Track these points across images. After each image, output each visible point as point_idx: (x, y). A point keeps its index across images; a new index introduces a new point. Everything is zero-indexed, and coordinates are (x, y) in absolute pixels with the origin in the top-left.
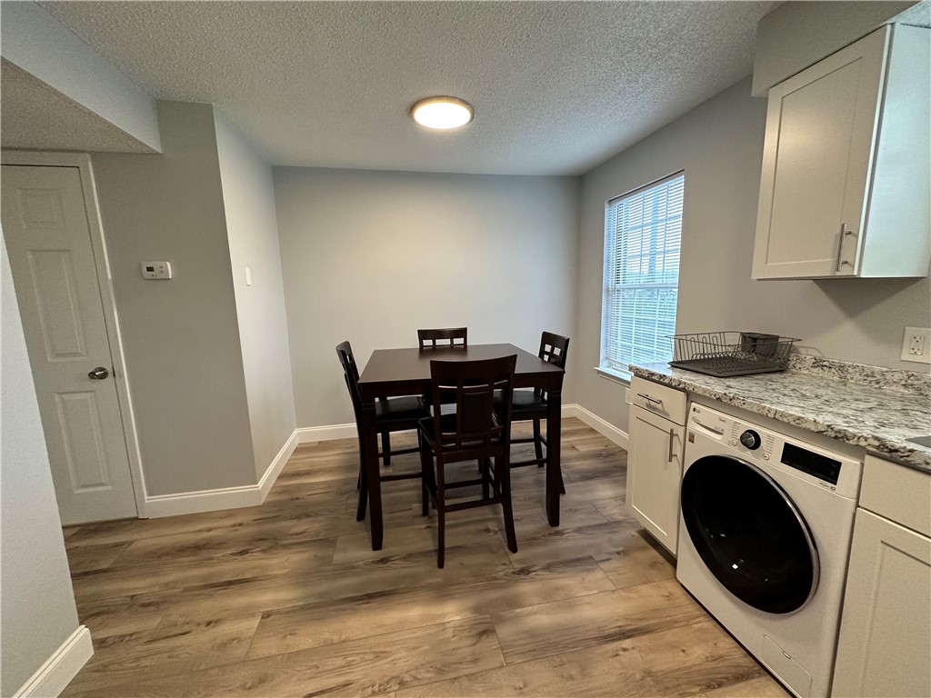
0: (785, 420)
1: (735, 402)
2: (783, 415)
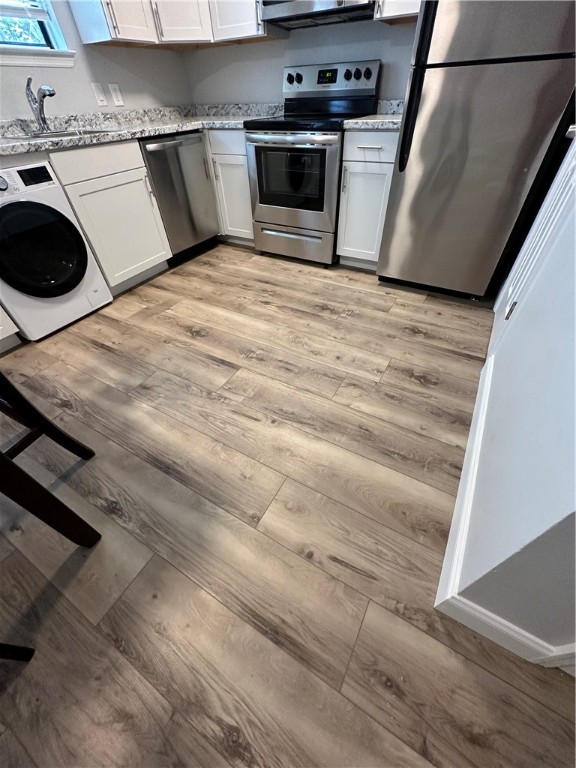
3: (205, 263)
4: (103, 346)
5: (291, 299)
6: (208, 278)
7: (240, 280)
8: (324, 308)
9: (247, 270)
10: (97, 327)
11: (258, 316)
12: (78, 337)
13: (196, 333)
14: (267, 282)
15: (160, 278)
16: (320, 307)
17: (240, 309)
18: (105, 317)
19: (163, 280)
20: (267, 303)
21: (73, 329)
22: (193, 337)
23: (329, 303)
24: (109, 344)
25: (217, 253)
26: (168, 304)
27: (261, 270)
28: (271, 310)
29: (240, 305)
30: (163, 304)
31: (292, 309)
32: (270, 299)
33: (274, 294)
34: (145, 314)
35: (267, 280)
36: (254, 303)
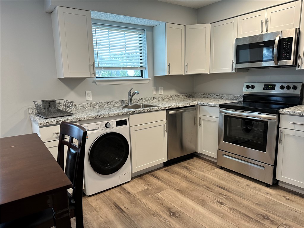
0: (116, 115)
1: (102, 116)
2: (115, 114)
3: (185, 168)
4: (119, 208)
5: (240, 204)
6: (185, 177)
7: (205, 183)
8: (265, 217)
9: (211, 177)
10: (119, 195)
11: (215, 212)
12: (108, 199)
13: (173, 214)
14: (223, 188)
15: (157, 171)
16: (262, 216)
17: (203, 203)
18: (124, 189)
19: (159, 173)
20: (222, 203)
21: (107, 193)
22: (170, 216)
23: (270, 214)
24: (122, 207)
25: (193, 163)
26: (159, 190)
27: (219, 179)
28: (224, 209)
29: (204, 200)
30: (156, 189)
31: (240, 213)
32: (224, 201)
33: (228, 198)
34: (146, 193)
35: (223, 186)
36: (213, 201)
